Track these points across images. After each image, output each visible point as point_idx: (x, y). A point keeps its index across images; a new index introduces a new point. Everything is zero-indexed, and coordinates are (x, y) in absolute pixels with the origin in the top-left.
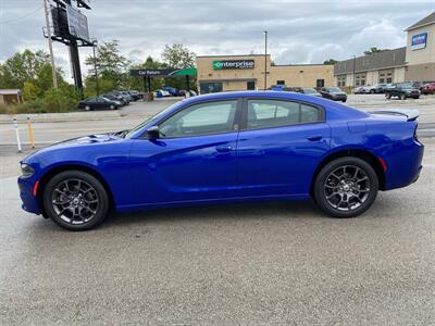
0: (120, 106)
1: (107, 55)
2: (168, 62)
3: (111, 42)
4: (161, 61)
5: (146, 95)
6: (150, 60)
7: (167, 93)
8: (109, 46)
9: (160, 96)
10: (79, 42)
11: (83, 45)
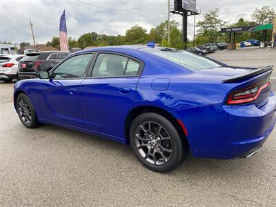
0: (206, 53)
1: (210, 19)
2: (255, 21)
3: (214, 10)
4: (251, 20)
5: (230, 46)
6: (241, 20)
7: (250, 44)
8: (213, 13)
9: (243, 46)
10: (189, 13)
11: (192, 14)
